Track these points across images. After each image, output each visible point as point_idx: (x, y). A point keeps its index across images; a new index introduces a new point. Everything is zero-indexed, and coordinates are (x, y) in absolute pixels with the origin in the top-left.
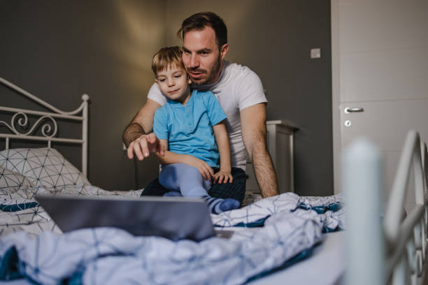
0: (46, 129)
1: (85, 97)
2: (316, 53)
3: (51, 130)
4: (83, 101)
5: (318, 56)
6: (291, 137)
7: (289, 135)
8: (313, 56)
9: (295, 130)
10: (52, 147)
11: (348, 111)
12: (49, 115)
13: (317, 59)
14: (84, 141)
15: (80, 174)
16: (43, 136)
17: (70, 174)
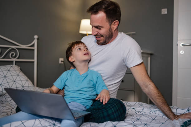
0: (13, 54)
1: (36, 37)
2: (164, 11)
3: (15, 55)
4: (34, 39)
5: (166, 13)
6: (149, 59)
7: (148, 57)
8: (163, 13)
9: (151, 54)
11: (182, 45)
12: (14, 47)
13: (165, 15)
14: (35, 60)
15: (27, 80)
16: (10, 58)
17: (21, 81)
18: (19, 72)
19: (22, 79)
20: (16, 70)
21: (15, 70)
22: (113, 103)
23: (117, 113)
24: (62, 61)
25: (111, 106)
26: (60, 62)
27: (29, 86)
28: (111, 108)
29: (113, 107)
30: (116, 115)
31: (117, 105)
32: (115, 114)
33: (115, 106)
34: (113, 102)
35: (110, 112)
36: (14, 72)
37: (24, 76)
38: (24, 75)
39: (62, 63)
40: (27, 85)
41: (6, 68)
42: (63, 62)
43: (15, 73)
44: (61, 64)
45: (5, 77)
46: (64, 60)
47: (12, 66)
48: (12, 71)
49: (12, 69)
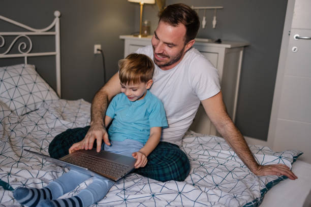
0: (22, 45)
1: (57, 14)
3: (27, 47)
4: (55, 17)
9: (246, 47)
10: (28, 63)
11: (297, 37)
12: (23, 34)
14: (57, 53)
15: (49, 90)
16: (19, 53)
17: (40, 91)
18: (36, 76)
19: (41, 89)
20: (31, 73)
21: (29, 74)
22: (172, 160)
23: (175, 173)
24: (98, 50)
25: (169, 163)
26: (96, 51)
27: (52, 100)
28: (168, 167)
29: (171, 166)
30: (174, 176)
31: (176, 162)
32: (172, 174)
33: (174, 164)
34: (172, 158)
35: (166, 171)
36: (28, 77)
37: (43, 83)
38: (43, 81)
39: (99, 52)
40: (49, 98)
41: (16, 72)
42: (101, 51)
43: (30, 78)
44: (96, 55)
45: (16, 87)
46: (102, 47)
47: (24, 68)
48: (26, 76)
49: (24, 73)
